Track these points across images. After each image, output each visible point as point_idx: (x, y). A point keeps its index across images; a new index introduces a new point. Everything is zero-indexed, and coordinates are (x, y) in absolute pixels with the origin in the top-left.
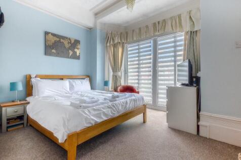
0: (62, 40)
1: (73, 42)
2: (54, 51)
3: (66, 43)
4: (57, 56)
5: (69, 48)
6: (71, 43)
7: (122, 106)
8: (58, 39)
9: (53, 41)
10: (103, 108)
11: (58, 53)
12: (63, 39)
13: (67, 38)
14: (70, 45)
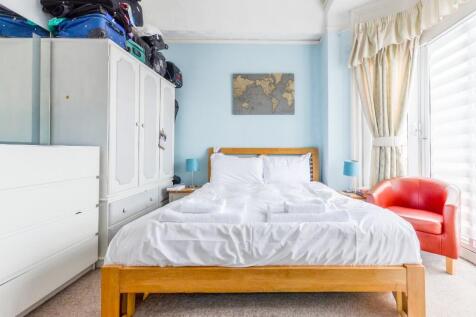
0: (258, 83)
1: (278, 80)
2: (245, 105)
3: (265, 85)
4: (250, 113)
5: (272, 95)
6: (274, 83)
7: (271, 239)
8: (252, 82)
9: (244, 87)
10: (204, 232)
11: (253, 108)
12: (260, 80)
13: (267, 76)
14: (273, 87)
